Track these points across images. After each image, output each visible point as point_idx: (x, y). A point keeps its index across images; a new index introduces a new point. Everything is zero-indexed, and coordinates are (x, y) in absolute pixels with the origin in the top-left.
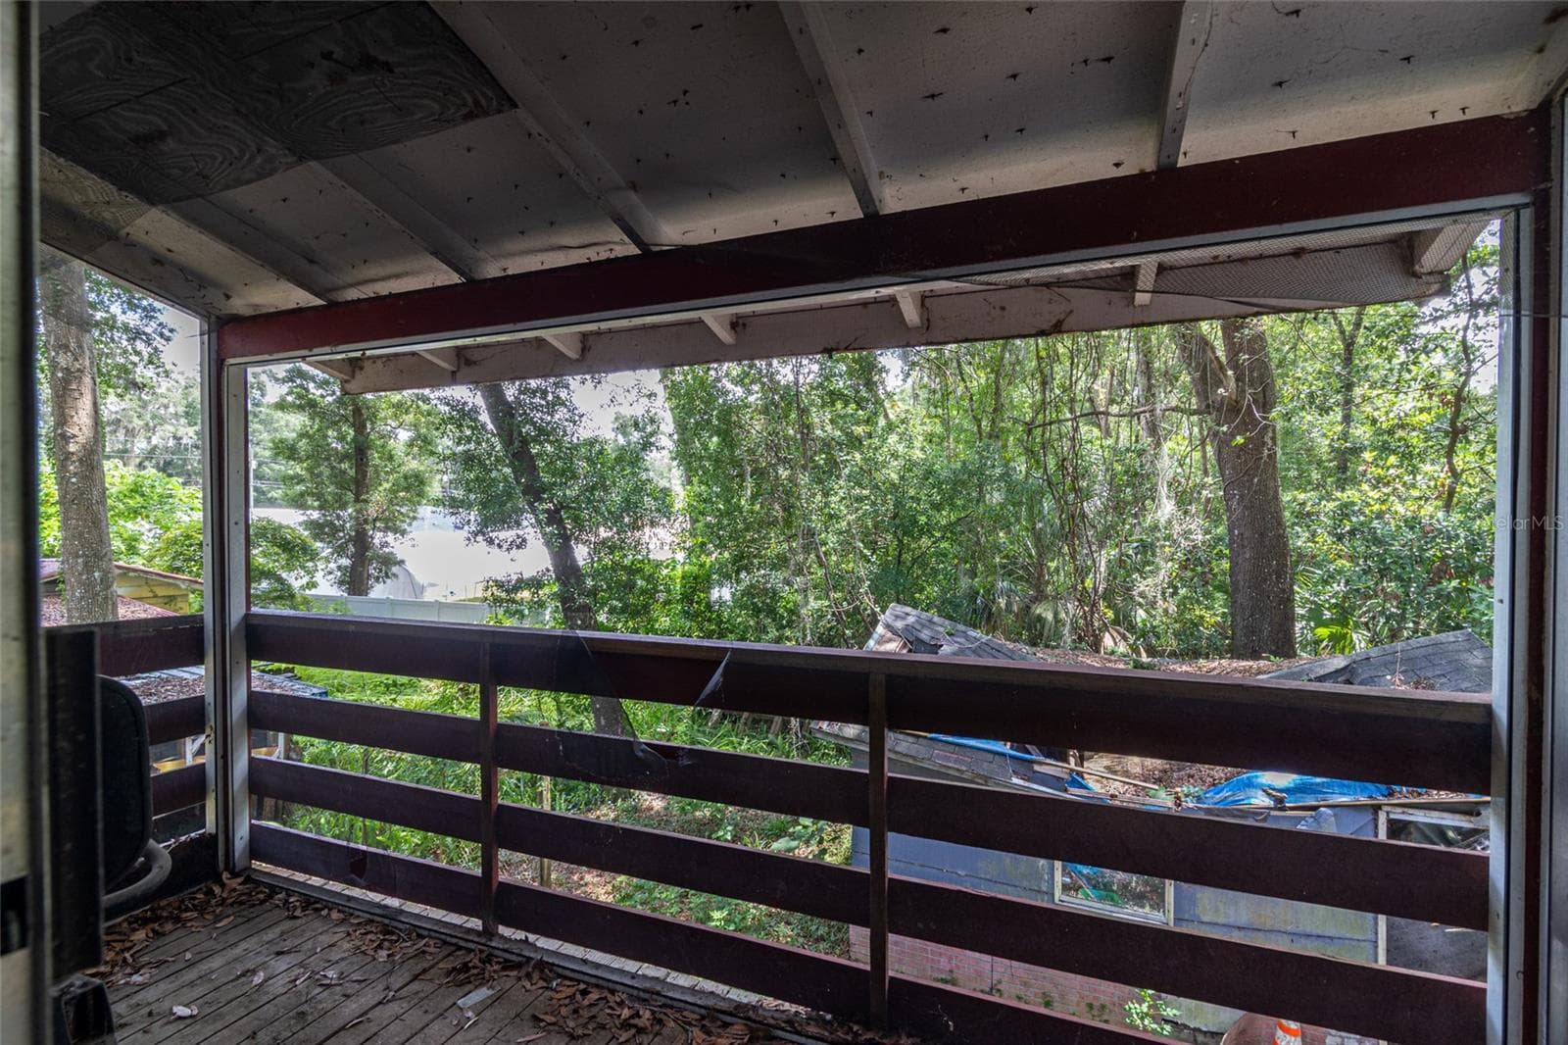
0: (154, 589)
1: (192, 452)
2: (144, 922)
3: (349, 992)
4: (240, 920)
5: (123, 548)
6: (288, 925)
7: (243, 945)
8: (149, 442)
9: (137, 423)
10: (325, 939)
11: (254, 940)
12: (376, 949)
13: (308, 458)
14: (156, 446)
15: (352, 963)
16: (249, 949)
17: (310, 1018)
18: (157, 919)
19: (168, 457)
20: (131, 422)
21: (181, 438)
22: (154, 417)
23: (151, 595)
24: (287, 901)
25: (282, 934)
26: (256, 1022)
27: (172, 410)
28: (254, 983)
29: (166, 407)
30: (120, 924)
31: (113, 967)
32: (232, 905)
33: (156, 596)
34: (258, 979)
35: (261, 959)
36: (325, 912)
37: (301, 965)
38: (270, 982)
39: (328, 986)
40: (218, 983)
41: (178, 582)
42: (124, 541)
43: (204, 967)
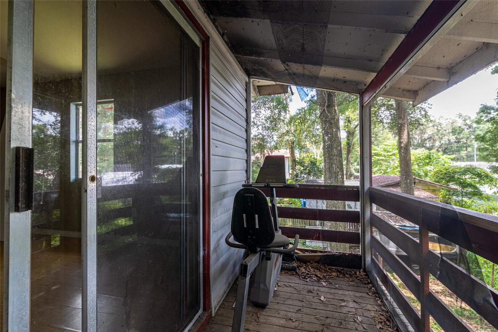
0: (429, 187)
1: (454, 144)
2: (338, 271)
3: (359, 329)
4: (356, 285)
5: (423, 175)
6: (365, 295)
7: (350, 292)
8: (440, 142)
9: (436, 137)
10: (369, 307)
11: (353, 293)
12: (379, 322)
13: (490, 140)
14: (442, 144)
15: (368, 320)
16: (349, 294)
17: (342, 326)
18: (340, 272)
19: (446, 146)
20: (435, 137)
21: (450, 140)
22: (442, 134)
23: (428, 189)
24: (371, 288)
25: (361, 296)
26: (331, 315)
27: (447, 131)
28: (341, 304)
29: (445, 131)
30: (333, 268)
31: (323, 278)
32: (358, 279)
33: (429, 189)
34: (343, 304)
35: (349, 299)
36: (377, 299)
37: (356, 309)
38: (345, 307)
39: (355, 322)
40: (335, 298)
41: (436, 186)
42: (424, 172)
43: (337, 291)
